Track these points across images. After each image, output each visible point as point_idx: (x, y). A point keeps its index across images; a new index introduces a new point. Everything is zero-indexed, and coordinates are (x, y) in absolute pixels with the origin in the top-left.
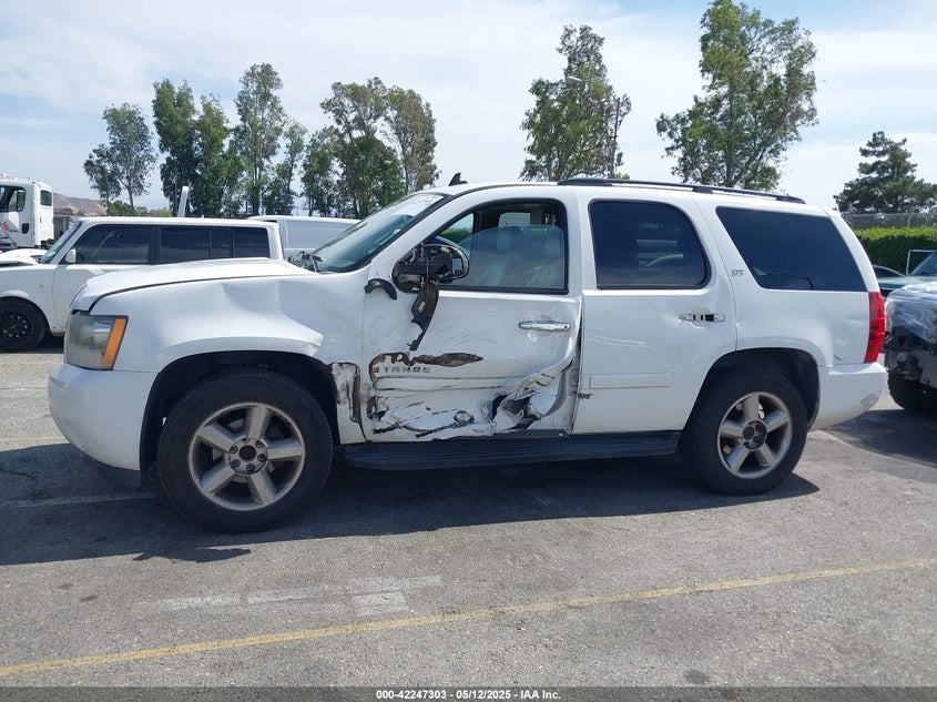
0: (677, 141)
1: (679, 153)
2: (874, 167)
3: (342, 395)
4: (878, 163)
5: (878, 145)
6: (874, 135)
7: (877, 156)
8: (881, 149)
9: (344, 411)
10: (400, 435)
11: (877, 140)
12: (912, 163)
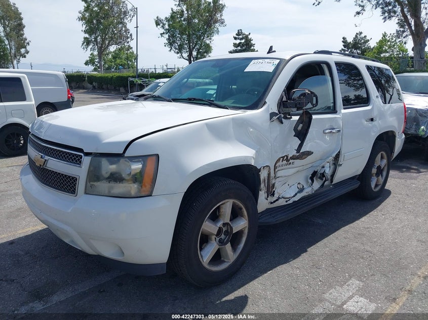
0: (166, 30)
1: (167, 36)
2: (239, 45)
3: (262, 185)
4: (240, 43)
5: (240, 35)
6: (238, 30)
7: (240, 40)
8: (241, 37)
9: (262, 195)
10: (282, 202)
11: (239, 33)
12: (253, 43)
